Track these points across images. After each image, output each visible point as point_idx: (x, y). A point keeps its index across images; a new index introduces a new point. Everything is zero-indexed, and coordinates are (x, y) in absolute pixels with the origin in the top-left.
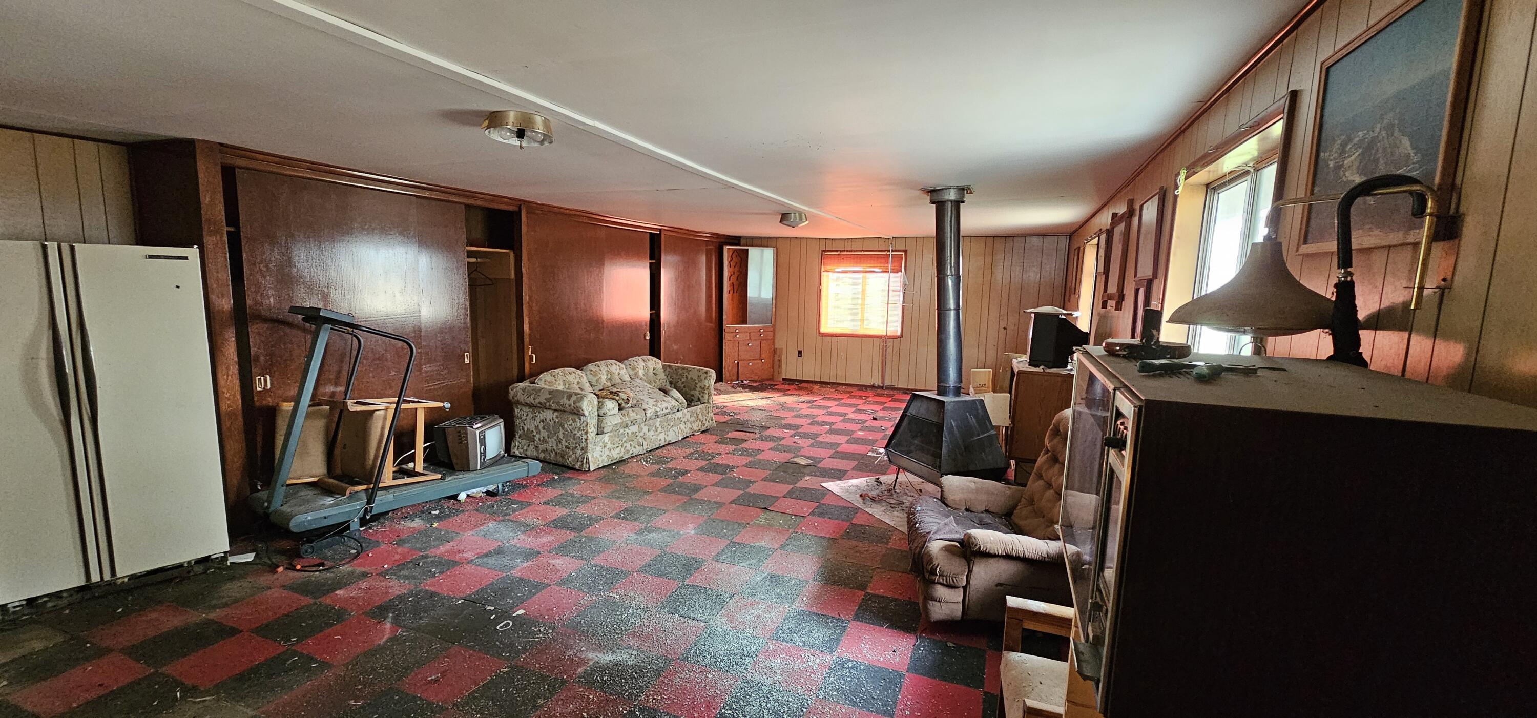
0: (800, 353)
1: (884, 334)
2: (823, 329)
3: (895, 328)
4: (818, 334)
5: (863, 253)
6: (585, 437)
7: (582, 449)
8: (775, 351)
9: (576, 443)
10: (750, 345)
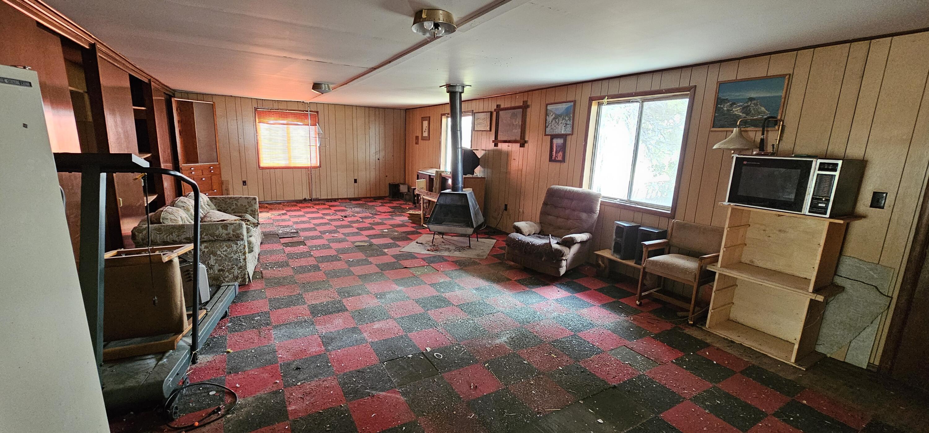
0: (244, 183)
1: (309, 165)
2: (262, 165)
3: (315, 162)
4: (258, 168)
5: (288, 111)
6: (243, 257)
7: (241, 267)
8: (222, 183)
9: (232, 265)
10: (204, 179)
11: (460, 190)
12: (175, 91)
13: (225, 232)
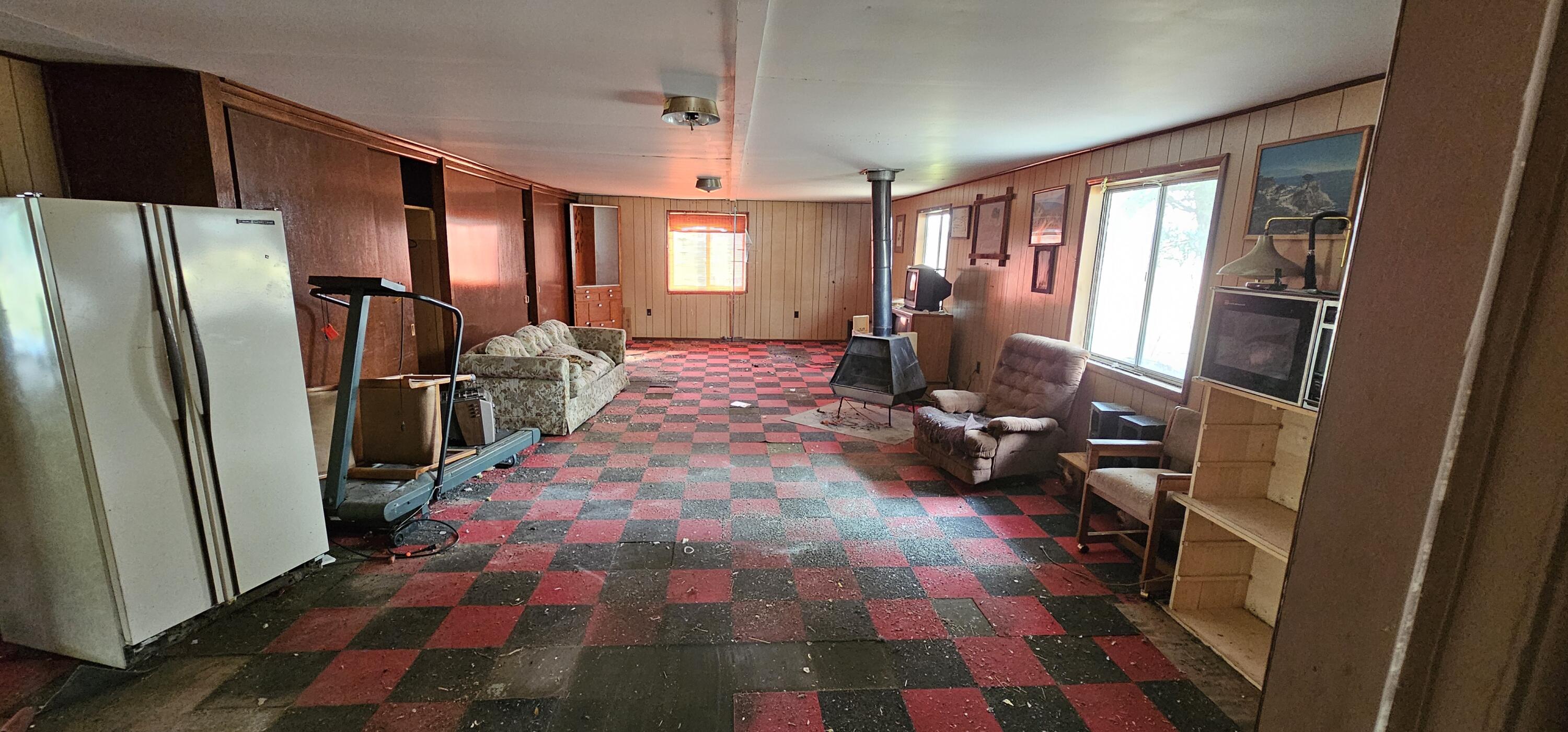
0: (649, 311)
1: (732, 290)
2: (672, 288)
3: (740, 285)
4: (666, 293)
5: (708, 214)
6: (562, 401)
7: (559, 414)
8: (623, 311)
9: (550, 409)
10: (600, 305)
11: (885, 335)
12: (578, 194)
13: (542, 368)
